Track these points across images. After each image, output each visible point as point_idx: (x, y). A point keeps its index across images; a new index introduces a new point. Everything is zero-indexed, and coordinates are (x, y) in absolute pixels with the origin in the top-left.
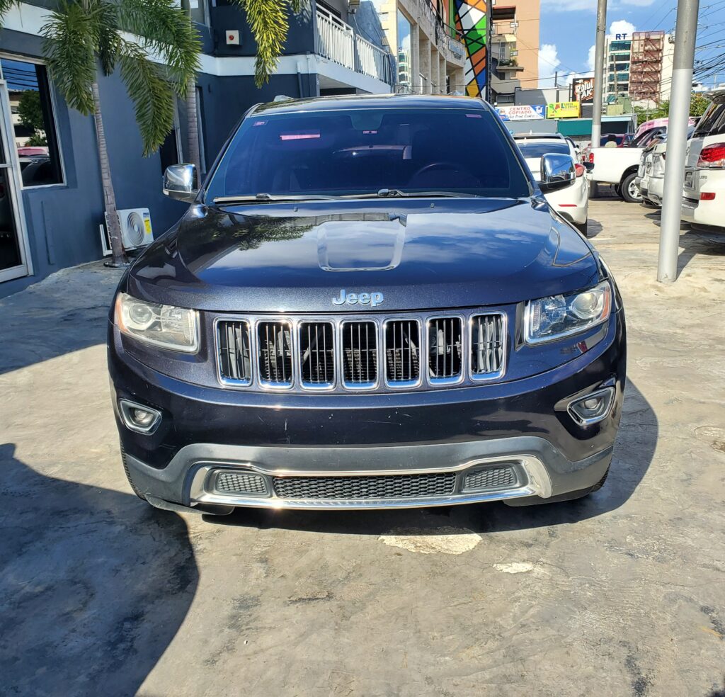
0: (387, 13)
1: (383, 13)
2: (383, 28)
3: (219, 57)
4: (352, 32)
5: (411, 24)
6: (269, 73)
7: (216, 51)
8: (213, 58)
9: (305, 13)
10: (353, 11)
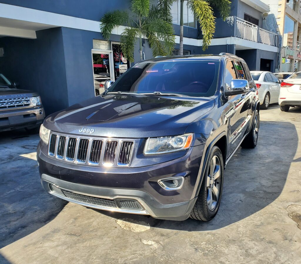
0: (280, 18)
1: (278, 18)
2: (278, 24)
3: (199, 39)
4: (257, 27)
5: (294, 22)
6: (208, 45)
7: (198, 37)
8: (197, 40)
9: (231, 22)
10: (265, 18)
